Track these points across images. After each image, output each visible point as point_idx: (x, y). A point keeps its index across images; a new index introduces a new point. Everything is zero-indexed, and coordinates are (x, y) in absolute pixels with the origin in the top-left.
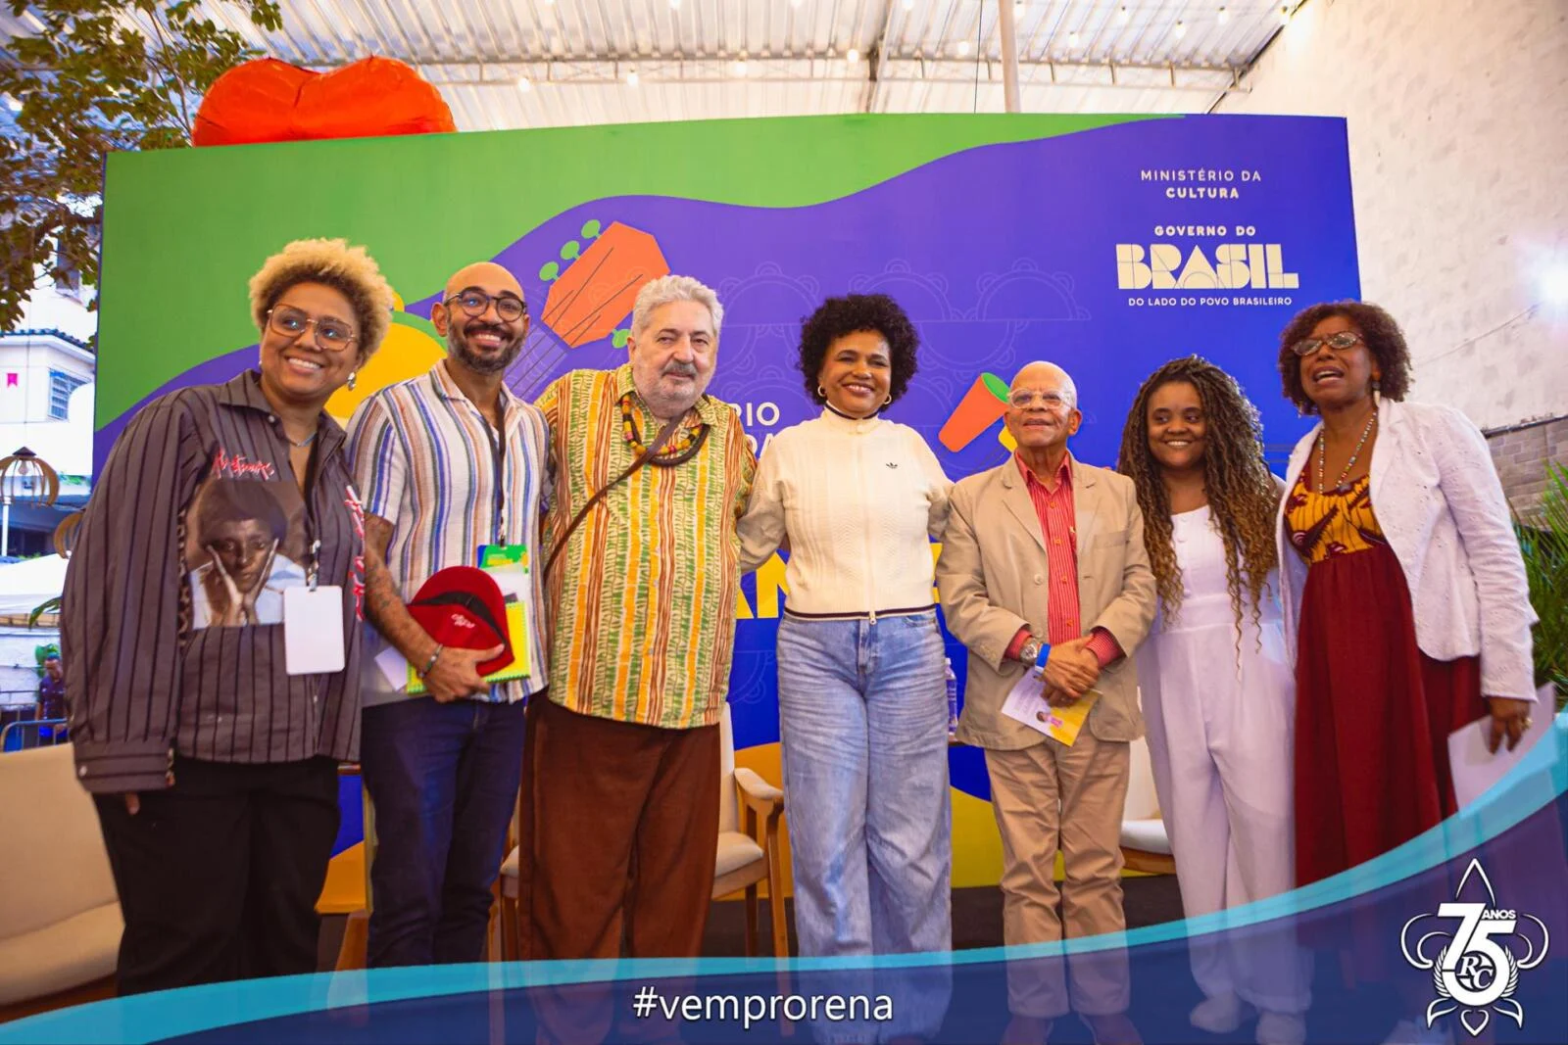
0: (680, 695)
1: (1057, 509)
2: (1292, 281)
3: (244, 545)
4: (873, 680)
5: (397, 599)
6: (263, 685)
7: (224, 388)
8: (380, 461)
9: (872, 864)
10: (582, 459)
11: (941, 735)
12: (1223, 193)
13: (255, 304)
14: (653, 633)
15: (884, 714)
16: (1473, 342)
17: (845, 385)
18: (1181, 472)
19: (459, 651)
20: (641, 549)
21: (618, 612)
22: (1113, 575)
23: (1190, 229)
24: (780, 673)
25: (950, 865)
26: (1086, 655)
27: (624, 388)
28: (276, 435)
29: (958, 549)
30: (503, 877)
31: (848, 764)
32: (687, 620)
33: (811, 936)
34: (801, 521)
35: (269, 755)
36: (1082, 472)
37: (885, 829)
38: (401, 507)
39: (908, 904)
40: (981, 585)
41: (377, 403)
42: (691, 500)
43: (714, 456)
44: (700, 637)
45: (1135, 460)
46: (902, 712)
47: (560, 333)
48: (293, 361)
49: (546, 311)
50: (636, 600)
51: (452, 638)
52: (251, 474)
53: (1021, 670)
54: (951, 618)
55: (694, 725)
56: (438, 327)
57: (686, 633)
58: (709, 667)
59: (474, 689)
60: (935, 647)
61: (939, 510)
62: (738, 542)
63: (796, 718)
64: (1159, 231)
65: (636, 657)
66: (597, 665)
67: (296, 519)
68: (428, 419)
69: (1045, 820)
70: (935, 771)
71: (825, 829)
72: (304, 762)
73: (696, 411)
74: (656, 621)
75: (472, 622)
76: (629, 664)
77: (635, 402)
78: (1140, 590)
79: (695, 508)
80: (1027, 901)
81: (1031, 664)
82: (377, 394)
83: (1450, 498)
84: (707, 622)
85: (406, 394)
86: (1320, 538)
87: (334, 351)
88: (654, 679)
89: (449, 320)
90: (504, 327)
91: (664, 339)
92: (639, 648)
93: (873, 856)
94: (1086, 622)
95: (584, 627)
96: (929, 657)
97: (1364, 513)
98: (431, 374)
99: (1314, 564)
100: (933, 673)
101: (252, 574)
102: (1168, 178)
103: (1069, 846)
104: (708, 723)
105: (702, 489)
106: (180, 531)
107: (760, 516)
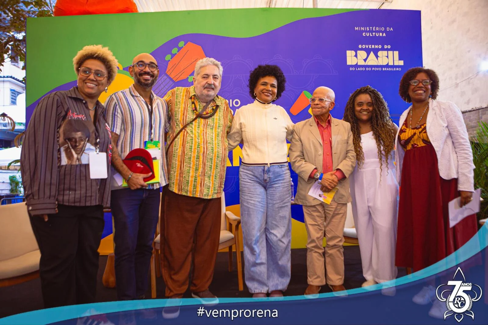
0: (209, 189)
1: (326, 133)
2: (401, 63)
3: (78, 140)
4: (269, 184)
5: (119, 158)
6: (83, 183)
7: (68, 91)
8: (114, 115)
9: (267, 240)
10: (179, 116)
11: (289, 201)
12: (381, 34)
13: (75, 66)
14: (201, 170)
15: (272, 194)
16: (458, 84)
17: (263, 93)
18: (365, 122)
19: (138, 174)
20: (197, 144)
21: (190, 164)
22: (343, 153)
23: (370, 46)
24: (240, 181)
25: (291, 240)
26: (334, 176)
27: (192, 94)
28: (85, 106)
29: (295, 144)
30: (155, 243)
31: (261, 209)
32: (211, 166)
33: (248, 261)
34: (247, 135)
35: (85, 204)
36: (335, 121)
37: (271, 229)
38: (121, 129)
39: (278, 252)
40: (303, 156)
41: (112, 98)
42: (212, 129)
43: (220, 115)
44: (215, 171)
45: (351, 118)
46: (278, 194)
47: (172, 77)
48: (88, 84)
49: (167, 70)
50: (196, 160)
51: (136, 170)
52: (79, 118)
53: (314, 181)
54: (293, 166)
55: (213, 198)
56: (131, 74)
57: (211, 170)
58: (218, 180)
59: (142, 186)
60: (288, 174)
61: (290, 132)
62: (227, 142)
63: (245, 195)
64: (360, 46)
65: (195, 177)
66: (183, 179)
67: (92, 133)
68: (128, 102)
69: (320, 227)
70: (287, 212)
71: (254, 229)
72: (96, 206)
73: (214, 101)
74: (201, 166)
75: (142, 165)
76: (193, 179)
77: (196, 98)
78: (351, 157)
79: (214, 131)
80: (314, 251)
81: (317, 179)
82: (113, 95)
83: (450, 130)
84: (218, 166)
85: (121, 94)
86: (410, 142)
87: (100, 80)
88: (201, 184)
89: (134, 72)
90: (151, 73)
91: (204, 77)
92: (196, 174)
93: (268, 237)
94: (334, 167)
95: (180, 168)
96: (286, 177)
97: (424, 134)
98: (129, 88)
99: (407, 151)
100: (287, 182)
101: (80, 149)
102: (363, 30)
103: (328, 235)
104: (218, 197)
105: (216, 125)
106: (57, 135)
107: (235, 133)
